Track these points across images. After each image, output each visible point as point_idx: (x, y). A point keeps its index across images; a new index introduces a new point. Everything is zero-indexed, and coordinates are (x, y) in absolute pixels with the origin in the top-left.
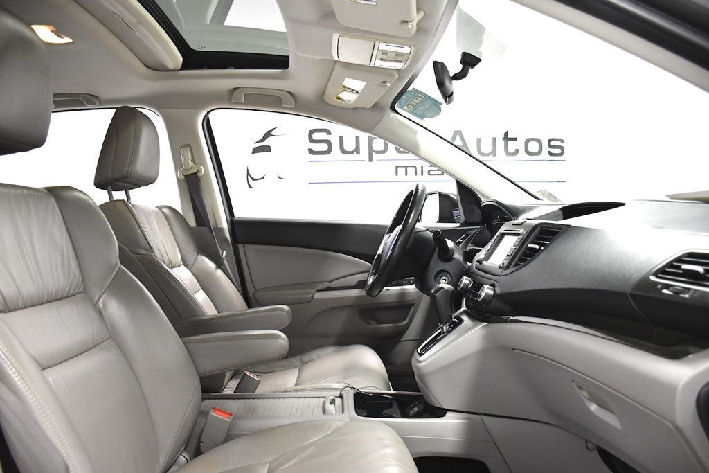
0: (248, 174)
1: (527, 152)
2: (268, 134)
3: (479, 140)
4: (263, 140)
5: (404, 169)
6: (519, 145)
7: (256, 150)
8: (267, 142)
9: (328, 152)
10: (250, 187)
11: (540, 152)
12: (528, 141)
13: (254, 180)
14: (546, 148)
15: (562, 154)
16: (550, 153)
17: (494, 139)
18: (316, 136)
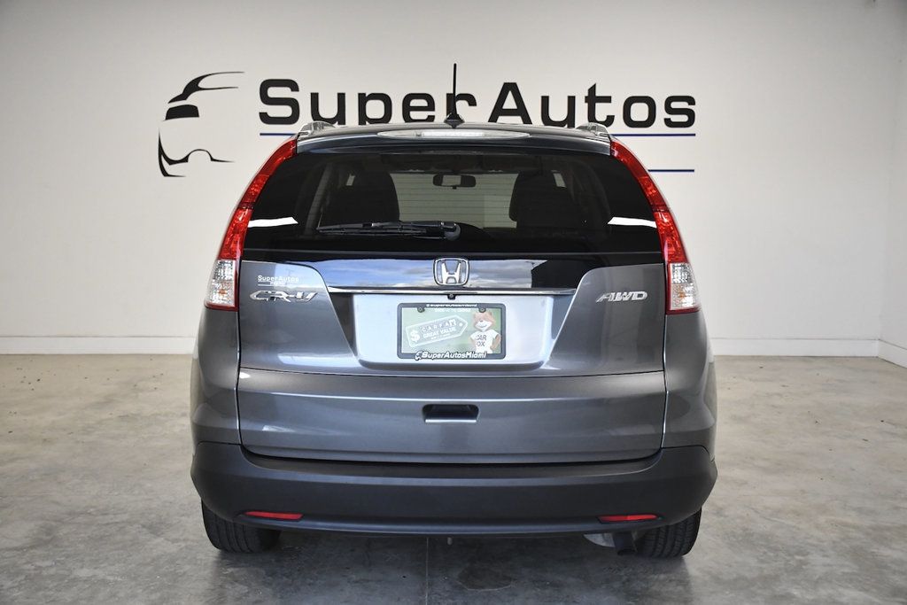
0: (161, 152)
2: (193, 87)
3: (545, 100)
4: (184, 96)
7: (172, 114)
10: (165, 174)
11: (650, 121)
13: (171, 162)
14: (661, 114)
15: (690, 123)
16: (668, 123)
17: (571, 100)
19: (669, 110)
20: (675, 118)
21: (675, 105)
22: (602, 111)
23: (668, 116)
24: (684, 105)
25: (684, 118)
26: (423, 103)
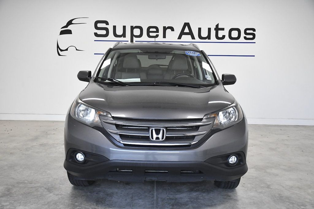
0: (58, 47)
1: (230, 37)
2: (70, 23)
3: (200, 29)
6: (226, 33)
7: (62, 33)
9: (107, 35)
10: (59, 55)
12: (231, 30)
13: (62, 50)
15: (253, 38)
17: (209, 30)
18: (99, 25)
19: (246, 33)
20: (248, 36)
21: (248, 32)
22: (221, 34)
23: (245, 36)
24: (251, 32)
25: (251, 36)
26: (155, 30)
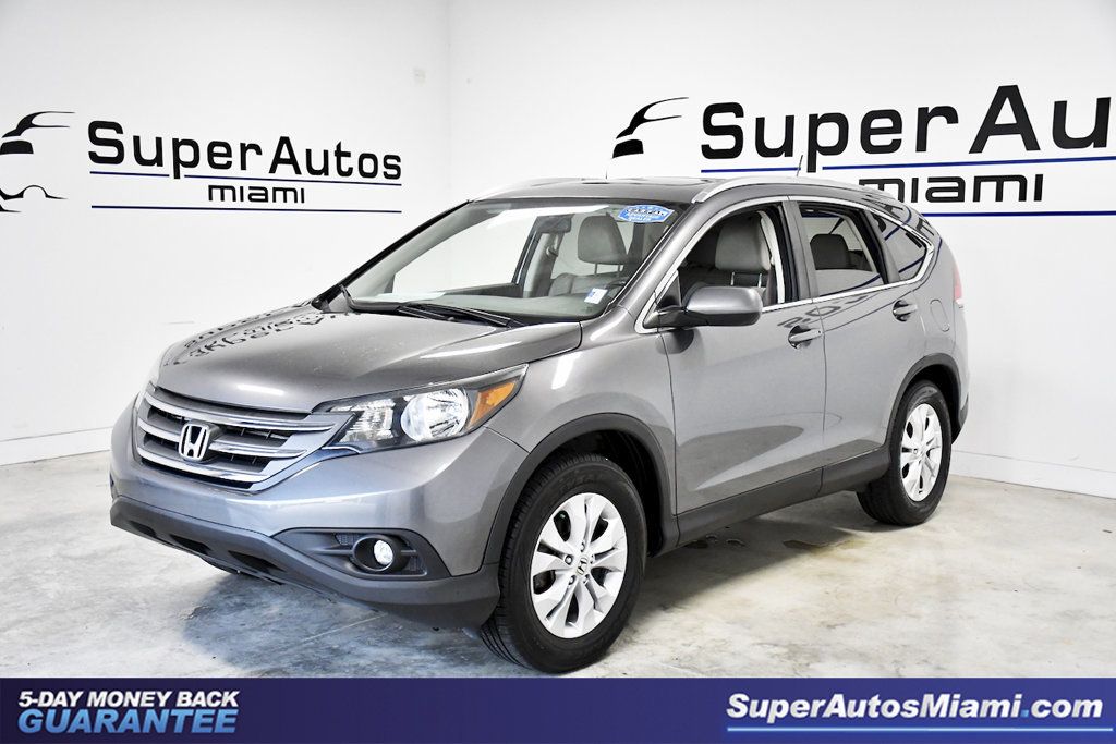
5: (219, 190)
8: (26, 136)
